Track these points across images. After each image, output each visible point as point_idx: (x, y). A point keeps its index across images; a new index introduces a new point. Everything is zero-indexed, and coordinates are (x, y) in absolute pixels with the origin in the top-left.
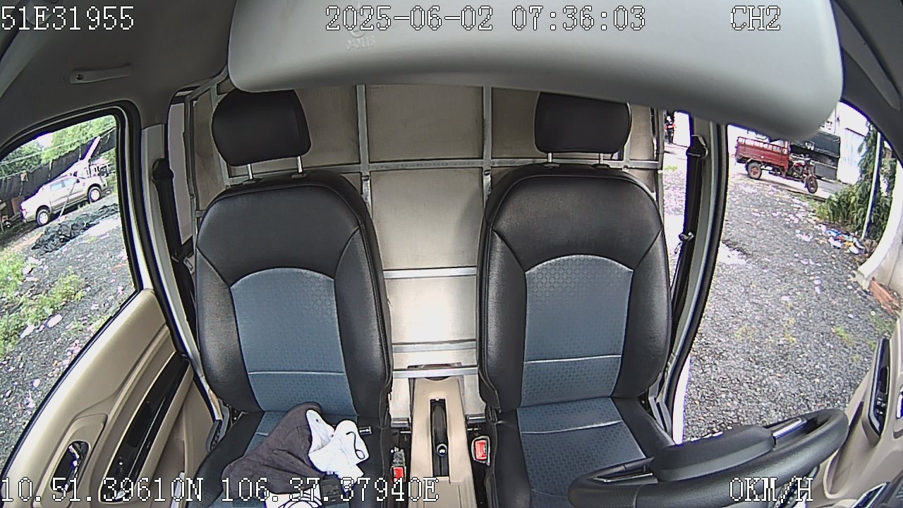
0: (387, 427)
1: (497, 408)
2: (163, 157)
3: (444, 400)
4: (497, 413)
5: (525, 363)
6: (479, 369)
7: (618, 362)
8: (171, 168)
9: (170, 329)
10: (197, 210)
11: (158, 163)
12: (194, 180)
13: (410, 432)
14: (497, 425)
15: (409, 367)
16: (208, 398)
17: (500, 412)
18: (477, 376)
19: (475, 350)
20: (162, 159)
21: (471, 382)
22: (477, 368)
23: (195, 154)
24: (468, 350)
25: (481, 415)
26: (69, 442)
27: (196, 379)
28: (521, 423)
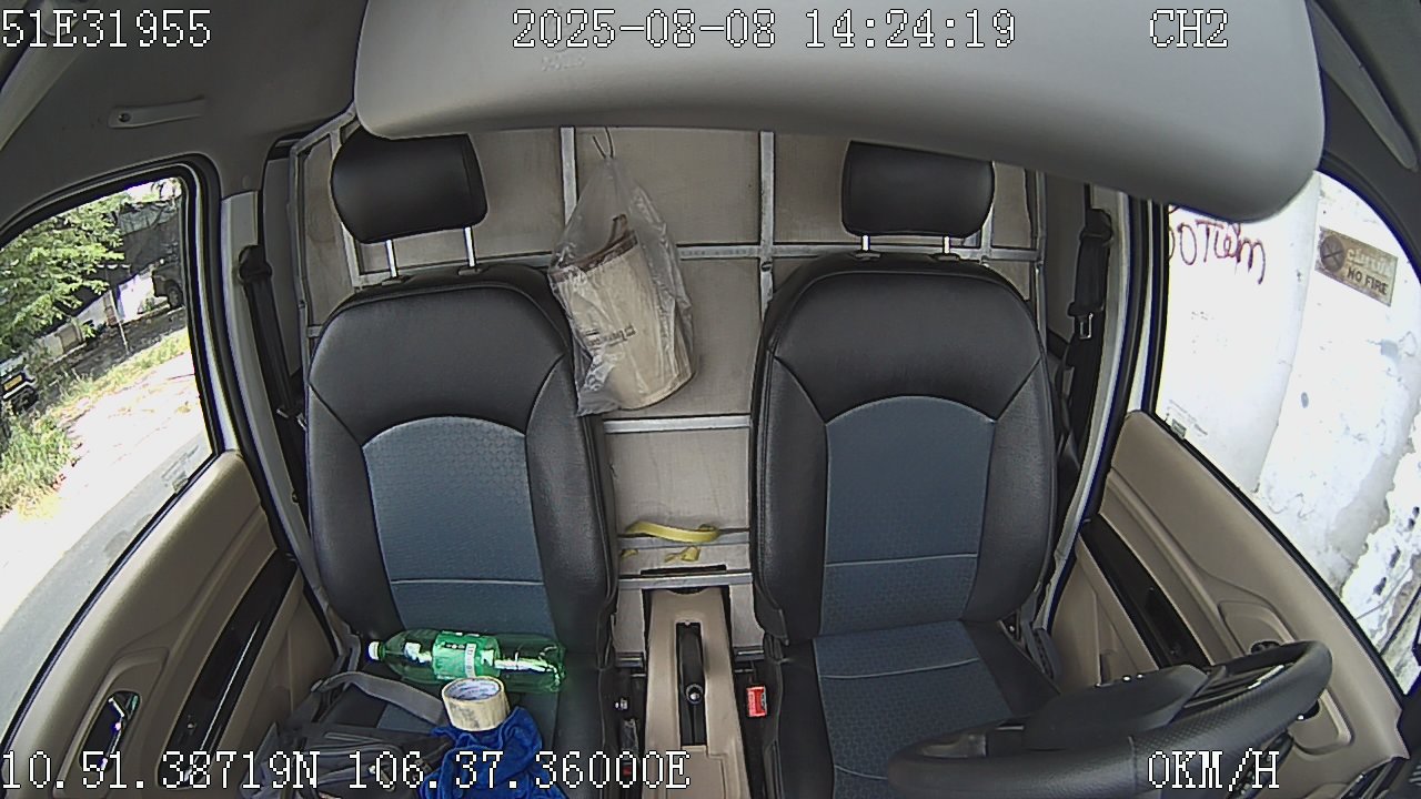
0: (609, 667)
1: (782, 637)
2: (255, 242)
3: (698, 625)
4: (782, 644)
5: (826, 566)
6: (753, 575)
7: (973, 563)
8: (268, 260)
9: (267, 513)
10: (311, 324)
11: (247, 252)
12: (305, 278)
13: (643, 675)
14: (783, 664)
15: (643, 572)
16: (325, 621)
17: (787, 643)
18: (751, 585)
19: (748, 545)
20: (254, 246)
21: (743, 597)
22: (750, 574)
23: (307, 237)
24: (734, 546)
25: (757, 648)
26: (109, 690)
27: (308, 591)
28: (820, 660)
